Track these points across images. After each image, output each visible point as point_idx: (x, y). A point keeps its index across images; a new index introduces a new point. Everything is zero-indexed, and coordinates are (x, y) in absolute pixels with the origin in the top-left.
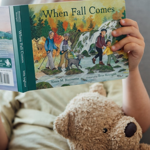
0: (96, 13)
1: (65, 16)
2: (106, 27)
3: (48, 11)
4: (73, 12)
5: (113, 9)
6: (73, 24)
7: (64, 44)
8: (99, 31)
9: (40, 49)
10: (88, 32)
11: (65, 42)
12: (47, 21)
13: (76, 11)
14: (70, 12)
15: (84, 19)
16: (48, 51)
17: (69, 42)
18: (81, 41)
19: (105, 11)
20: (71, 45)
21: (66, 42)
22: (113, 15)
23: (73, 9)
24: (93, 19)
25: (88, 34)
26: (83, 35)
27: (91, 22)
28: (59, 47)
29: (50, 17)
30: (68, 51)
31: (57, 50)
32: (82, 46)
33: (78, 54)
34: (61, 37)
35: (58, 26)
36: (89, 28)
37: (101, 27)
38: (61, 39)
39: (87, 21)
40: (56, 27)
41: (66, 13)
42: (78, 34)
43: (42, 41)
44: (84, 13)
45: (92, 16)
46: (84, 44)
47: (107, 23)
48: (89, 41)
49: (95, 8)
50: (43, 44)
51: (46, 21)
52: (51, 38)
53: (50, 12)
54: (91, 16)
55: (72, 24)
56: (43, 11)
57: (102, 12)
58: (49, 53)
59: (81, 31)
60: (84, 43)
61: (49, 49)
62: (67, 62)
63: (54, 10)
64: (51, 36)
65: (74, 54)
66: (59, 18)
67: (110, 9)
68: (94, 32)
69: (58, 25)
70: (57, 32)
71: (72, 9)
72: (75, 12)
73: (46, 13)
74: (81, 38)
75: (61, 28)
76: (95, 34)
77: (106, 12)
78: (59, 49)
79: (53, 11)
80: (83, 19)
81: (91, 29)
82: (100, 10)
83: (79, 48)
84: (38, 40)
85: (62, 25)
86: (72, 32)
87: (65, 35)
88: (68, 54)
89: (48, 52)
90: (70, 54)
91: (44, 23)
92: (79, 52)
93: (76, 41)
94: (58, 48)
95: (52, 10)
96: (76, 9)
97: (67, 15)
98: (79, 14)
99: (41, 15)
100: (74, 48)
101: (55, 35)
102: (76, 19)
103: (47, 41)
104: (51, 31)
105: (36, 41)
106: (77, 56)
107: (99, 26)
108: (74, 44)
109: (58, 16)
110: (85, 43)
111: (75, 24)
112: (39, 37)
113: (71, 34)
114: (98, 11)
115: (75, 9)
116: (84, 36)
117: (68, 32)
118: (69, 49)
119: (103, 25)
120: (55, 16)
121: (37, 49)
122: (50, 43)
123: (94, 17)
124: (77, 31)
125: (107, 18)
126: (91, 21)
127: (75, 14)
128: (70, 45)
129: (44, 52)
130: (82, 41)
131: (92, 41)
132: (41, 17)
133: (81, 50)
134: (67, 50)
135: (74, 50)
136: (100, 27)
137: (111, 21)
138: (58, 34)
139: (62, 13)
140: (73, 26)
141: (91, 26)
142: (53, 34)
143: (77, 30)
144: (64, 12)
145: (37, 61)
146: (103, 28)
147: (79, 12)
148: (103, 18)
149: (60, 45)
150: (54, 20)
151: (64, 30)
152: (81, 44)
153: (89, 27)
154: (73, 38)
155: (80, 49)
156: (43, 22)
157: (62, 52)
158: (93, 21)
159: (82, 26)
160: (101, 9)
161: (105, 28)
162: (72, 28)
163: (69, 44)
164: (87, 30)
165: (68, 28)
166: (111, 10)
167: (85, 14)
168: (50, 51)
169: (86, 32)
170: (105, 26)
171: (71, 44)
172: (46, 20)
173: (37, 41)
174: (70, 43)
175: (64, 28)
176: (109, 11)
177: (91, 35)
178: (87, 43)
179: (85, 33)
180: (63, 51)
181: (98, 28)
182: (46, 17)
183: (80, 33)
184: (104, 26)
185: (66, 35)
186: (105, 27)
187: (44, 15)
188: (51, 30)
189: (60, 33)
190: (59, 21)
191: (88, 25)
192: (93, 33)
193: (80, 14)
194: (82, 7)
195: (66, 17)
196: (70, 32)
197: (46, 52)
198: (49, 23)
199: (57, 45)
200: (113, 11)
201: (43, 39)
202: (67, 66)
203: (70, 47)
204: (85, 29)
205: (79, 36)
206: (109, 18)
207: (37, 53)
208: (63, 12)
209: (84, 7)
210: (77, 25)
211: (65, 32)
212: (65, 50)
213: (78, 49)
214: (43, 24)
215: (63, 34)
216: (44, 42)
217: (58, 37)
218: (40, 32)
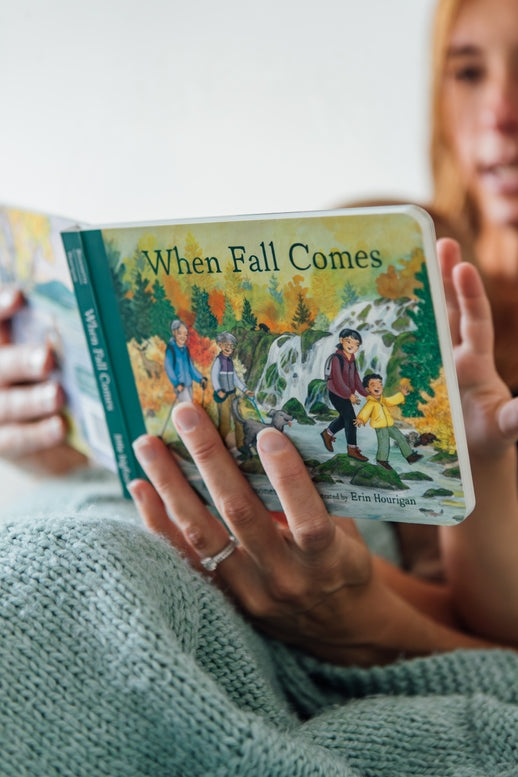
0: (313, 267)
1: (210, 271)
2: (359, 323)
3: (158, 252)
4: (235, 260)
5: (375, 254)
6: (242, 304)
7: (222, 369)
8: (330, 334)
9: (153, 374)
10: (296, 334)
11: (225, 362)
12: (161, 285)
13: (246, 258)
14: (226, 260)
15: (275, 289)
16: (178, 384)
17: (236, 362)
18: (275, 365)
19: (346, 263)
20: (247, 375)
21: (227, 363)
22: (378, 280)
23: (235, 250)
24: (306, 289)
25: (295, 343)
26: (280, 344)
27: (301, 300)
28: (208, 376)
29: (168, 272)
30: (238, 392)
31: (204, 386)
32: (282, 384)
33: (270, 407)
34: (209, 344)
35: (194, 305)
36: (296, 323)
37: (338, 321)
38: (210, 349)
39: (288, 295)
40: (190, 310)
41: (213, 262)
42: (260, 337)
43: (154, 348)
44: (271, 266)
45: (302, 279)
46: (287, 377)
47: (359, 308)
48: (304, 368)
49: (306, 248)
50: (159, 359)
51: (156, 286)
52: (181, 343)
53: (164, 255)
54: (297, 279)
55: (238, 301)
56: (146, 253)
57: (334, 267)
58: (183, 390)
59: (272, 330)
60: (287, 371)
61: (181, 380)
62: (241, 428)
63: (175, 249)
64: (178, 337)
65: (259, 407)
66: (195, 279)
67: (366, 257)
68: (316, 339)
69: (193, 300)
70: (196, 324)
71: (232, 249)
72: (242, 259)
73: (153, 257)
74: (275, 354)
75: (206, 312)
76: (318, 344)
77: (351, 267)
78: (209, 384)
79: (173, 253)
80: (271, 286)
81: (304, 326)
82: (329, 259)
83: (272, 388)
84: (144, 345)
85: (207, 304)
86: (242, 331)
87: (220, 338)
88: (239, 403)
89: (180, 388)
90: (247, 406)
91: (153, 291)
92: (274, 402)
93: (258, 363)
94: (206, 379)
95: (169, 251)
96: (243, 248)
97: (219, 271)
98: (255, 267)
99: (140, 264)
100: (256, 385)
101: (189, 334)
102: (249, 287)
103: (170, 352)
104: (176, 322)
105: (138, 349)
106: (268, 415)
107: (329, 316)
108: (254, 372)
109: (189, 272)
110: (291, 374)
111: (247, 304)
112: (146, 337)
113: (240, 338)
114: (319, 260)
115: (241, 251)
116: (284, 347)
117: (229, 328)
118: (241, 387)
119: (345, 313)
120: (181, 272)
121: (145, 374)
122: (179, 360)
123: (307, 281)
124: (258, 328)
125: (359, 290)
126: (300, 296)
127: (244, 267)
128: (241, 375)
129: (166, 387)
130: (279, 366)
131: (311, 368)
132: (140, 270)
133: (281, 396)
134: (234, 391)
135: (256, 392)
136: (333, 322)
137: (372, 303)
138: (200, 333)
139: (202, 263)
140: (242, 309)
141: (303, 316)
142: (183, 329)
143: (258, 323)
144: (207, 259)
145: (152, 414)
146: (346, 326)
147: (254, 260)
148: (340, 289)
149: (209, 369)
150: (179, 284)
151: (215, 319)
152: (277, 375)
153: (296, 319)
154: (249, 349)
155: (276, 393)
156: (149, 288)
157: (222, 395)
158: (308, 296)
159: (272, 313)
160: (332, 255)
161: (354, 327)
162: (239, 317)
163: (236, 369)
164: (291, 330)
165: (228, 313)
166: (369, 261)
167: (276, 269)
168: (183, 385)
169: (287, 333)
170: (354, 318)
171: (245, 371)
172: (157, 282)
173: (141, 348)
174: (239, 367)
175: (215, 313)
176: (362, 262)
177: (307, 346)
178: (295, 376)
179: (287, 339)
180: (223, 391)
181: (328, 326)
182: (156, 271)
183: (270, 337)
184: (347, 320)
185: (224, 340)
186: (352, 323)
187: (150, 266)
188: (177, 317)
189: (205, 331)
190: (196, 288)
191: (290, 310)
192: (312, 340)
193: (259, 269)
194: (262, 245)
195: (215, 275)
196: (235, 328)
197: (172, 387)
198: (167, 293)
199: (200, 369)
200: (376, 264)
201: (157, 344)
202: (241, 444)
203: (243, 381)
204: (284, 322)
205: (266, 346)
206: (364, 292)
207: (149, 389)
208: (203, 257)
209: (271, 244)
210: (254, 308)
211: (219, 328)
212: (227, 390)
213: (270, 391)
214: (149, 294)
215: (214, 335)
216: (162, 356)
217: (201, 343)
218: (147, 321)
